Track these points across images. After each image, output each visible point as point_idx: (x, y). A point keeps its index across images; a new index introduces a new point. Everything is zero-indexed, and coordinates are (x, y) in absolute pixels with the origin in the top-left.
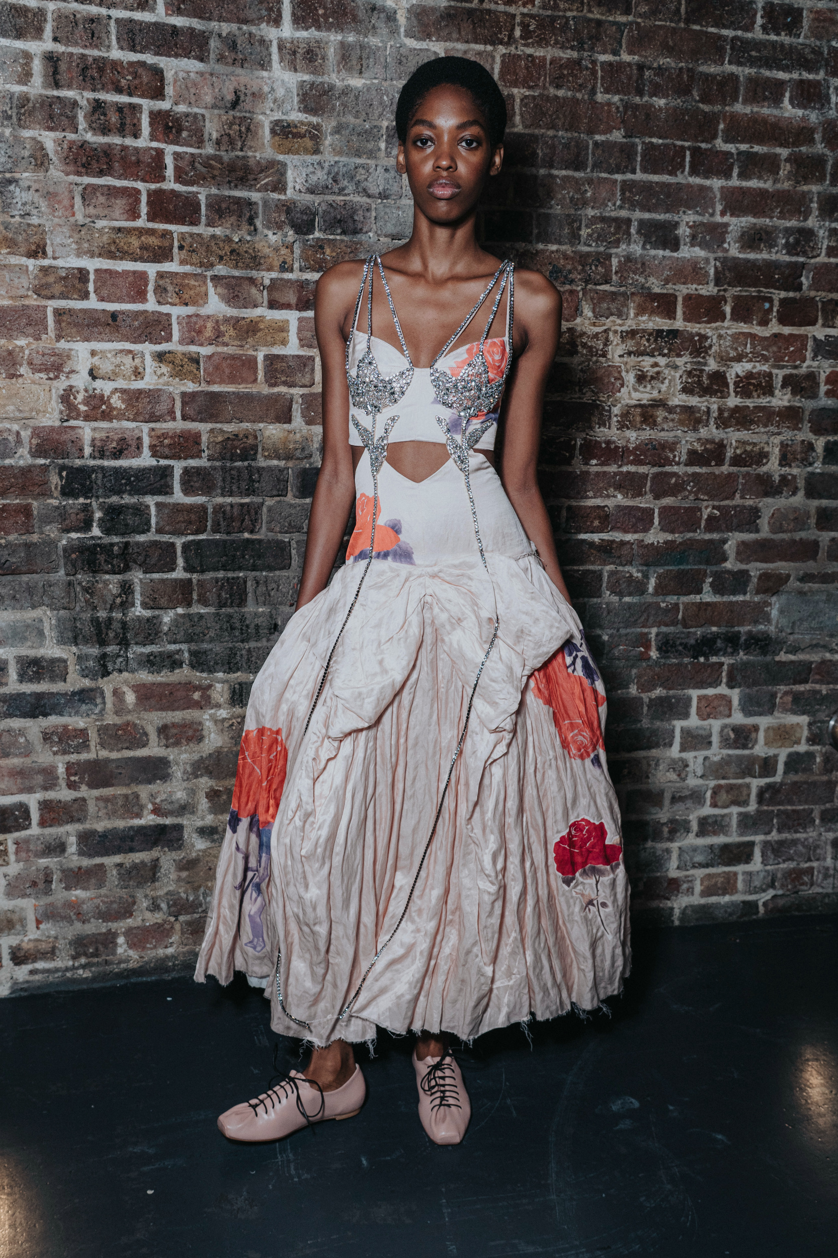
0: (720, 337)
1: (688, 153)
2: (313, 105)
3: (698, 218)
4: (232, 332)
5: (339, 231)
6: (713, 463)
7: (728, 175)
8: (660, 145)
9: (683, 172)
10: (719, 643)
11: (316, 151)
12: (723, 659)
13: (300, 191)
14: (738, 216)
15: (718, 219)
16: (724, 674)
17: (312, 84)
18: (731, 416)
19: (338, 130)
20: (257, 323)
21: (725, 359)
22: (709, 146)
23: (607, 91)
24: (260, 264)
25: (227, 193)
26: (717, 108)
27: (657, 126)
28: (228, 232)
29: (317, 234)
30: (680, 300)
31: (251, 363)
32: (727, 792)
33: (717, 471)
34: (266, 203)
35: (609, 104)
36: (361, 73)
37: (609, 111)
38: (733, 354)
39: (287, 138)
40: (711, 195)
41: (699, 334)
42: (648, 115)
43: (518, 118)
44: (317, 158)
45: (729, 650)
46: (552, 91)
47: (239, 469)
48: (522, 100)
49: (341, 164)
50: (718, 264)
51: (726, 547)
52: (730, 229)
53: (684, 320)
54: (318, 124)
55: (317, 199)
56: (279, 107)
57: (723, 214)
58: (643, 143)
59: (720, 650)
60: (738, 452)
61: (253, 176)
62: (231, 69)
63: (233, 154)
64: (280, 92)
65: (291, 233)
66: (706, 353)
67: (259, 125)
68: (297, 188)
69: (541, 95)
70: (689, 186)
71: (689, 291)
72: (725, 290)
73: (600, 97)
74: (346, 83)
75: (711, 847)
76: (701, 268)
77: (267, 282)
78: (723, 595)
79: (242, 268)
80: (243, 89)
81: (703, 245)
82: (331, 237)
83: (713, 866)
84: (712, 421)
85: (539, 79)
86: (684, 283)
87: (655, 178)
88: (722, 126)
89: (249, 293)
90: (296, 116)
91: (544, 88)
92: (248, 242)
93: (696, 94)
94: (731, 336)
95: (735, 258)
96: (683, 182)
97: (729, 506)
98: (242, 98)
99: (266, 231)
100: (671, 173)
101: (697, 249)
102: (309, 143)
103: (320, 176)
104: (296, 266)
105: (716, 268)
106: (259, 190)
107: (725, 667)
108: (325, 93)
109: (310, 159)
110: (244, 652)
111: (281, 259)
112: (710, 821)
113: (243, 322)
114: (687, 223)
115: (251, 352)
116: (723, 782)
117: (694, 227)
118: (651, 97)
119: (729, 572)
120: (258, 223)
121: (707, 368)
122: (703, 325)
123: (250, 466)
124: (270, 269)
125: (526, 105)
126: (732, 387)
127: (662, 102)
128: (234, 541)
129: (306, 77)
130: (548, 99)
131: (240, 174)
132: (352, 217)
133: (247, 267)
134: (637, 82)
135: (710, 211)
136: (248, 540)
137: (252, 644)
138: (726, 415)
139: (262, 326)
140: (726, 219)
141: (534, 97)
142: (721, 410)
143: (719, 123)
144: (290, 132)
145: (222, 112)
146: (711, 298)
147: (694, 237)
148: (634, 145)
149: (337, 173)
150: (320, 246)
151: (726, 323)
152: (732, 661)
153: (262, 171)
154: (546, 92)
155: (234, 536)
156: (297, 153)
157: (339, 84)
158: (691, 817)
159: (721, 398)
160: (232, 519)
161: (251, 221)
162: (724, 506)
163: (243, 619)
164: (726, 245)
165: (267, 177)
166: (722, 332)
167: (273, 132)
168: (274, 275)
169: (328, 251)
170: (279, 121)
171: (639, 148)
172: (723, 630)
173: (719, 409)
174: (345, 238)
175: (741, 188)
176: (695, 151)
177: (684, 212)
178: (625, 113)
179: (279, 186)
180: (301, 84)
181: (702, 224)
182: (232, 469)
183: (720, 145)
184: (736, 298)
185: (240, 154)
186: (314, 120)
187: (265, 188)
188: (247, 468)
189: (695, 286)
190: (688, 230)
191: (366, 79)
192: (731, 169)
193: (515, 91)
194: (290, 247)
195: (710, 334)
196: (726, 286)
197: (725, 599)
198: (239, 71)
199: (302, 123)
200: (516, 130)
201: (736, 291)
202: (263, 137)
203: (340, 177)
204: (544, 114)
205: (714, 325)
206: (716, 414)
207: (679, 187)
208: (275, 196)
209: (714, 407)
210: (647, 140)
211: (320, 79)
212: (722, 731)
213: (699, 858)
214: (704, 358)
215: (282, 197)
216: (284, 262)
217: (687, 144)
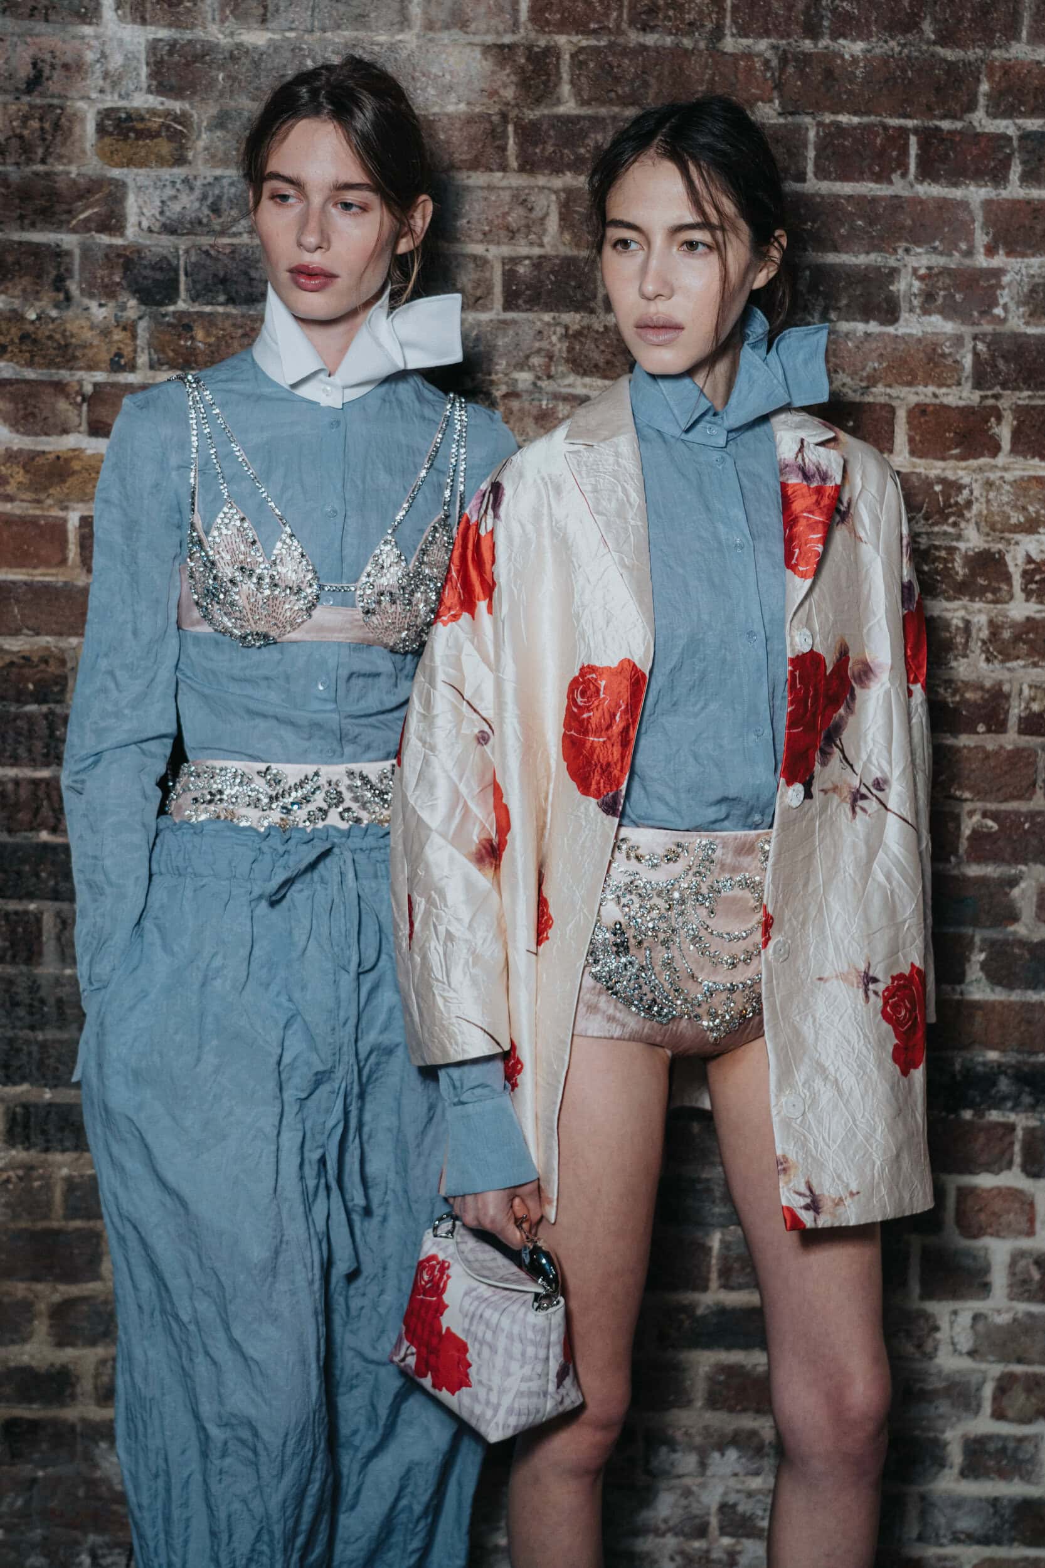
0: (989, 484)
1: (913, 140)
2: (174, 81)
3: (940, 261)
4: (20, 476)
5: (222, 298)
6: (981, 728)
7: (999, 177)
8: (855, 128)
9: (904, 175)
10: (1004, 1085)
11: (180, 160)
12: (1012, 1117)
13: (150, 230)
14: (1023, 255)
15: (982, 261)
16: (1017, 1148)
17: (173, 45)
18: (1017, 638)
19: (221, 122)
20: (68, 461)
21: (997, 527)
22: (959, 125)
23: (743, 32)
24: (74, 358)
25: (16, 236)
26: (974, 53)
27: (850, 93)
28: (17, 303)
29: (181, 305)
30: (901, 415)
31: (58, 530)
32: (1029, 1390)
33: (991, 742)
34: (86, 250)
35: (748, 55)
36: (264, 20)
37: (750, 69)
38: (1016, 518)
39: (127, 137)
40: (963, 215)
41: (943, 481)
42: (829, 73)
43: (566, 89)
44: (180, 172)
45: (1027, 1099)
46: (634, 37)
47: (29, 717)
48: (572, 56)
49: (225, 182)
50: (981, 346)
51: (1016, 892)
52: (1006, 279)
53: (913, 453)
54: (184, 114)
55: (183, 243)
56: (114, 85)
57: (990, 251)
58: (820, 124)
59: (1004, 1099)
60: (1036, 707)
61: (65, 207)
62: (27, 24)
63: (28, 170)
64: (116, 61)
65: (133, 302)
66: (961, 515)
67: (76, 118)
68: (145, 224)
69: (611, 45)
70: (917, 201)
71: (921, 399)
72: (997, 397)
73: (730, 44)
74: (237, 39)
75: (995, 1502)
76: (943, 355)
77: (88, 389)
78: (1010, 987)
79: (41, 366)
80: (48, 57)
81: (950, 311)
82: (208, 309)
83: (999, 1543)
84: (976, 646)
86: (910, 384)
87: (847, 188)
88: (984, 87)
89: (53, 410)
90: (143, 101)
91: (619, 31)
92: (53, 320)
93: (928, 28)
94: (1014, 483)
95: (1016, 336)
96: (906, 193)
97: (1018, 813)
98: (47, 72)
99: (86, 301)
100: (882, 177)
101: (936, 319)
102: (165, 148)
103: (187, 204)
104: (142, 359)
105: (976, 354)
106: (74, 231)
107: (1019, 1133)
108: (199, 57)
109: (166, 173)
110: (35, 1048)
111: (114, 350)
112: (992, 1447)
113: (40, 461)
114: (915, 270)
115: (56, 512)
116: (1018, 1369)
117: (930, 276)
118: (834, 38)
119: (1022, 943)
120: (73, 287)
121: (962, 546)
122: (952, 463)
123: (51, 712)
124: (90, 368)
126: (1017, 581)
127: (858, 47)
128: (17, 848)
129: (163, 33)
130: (625, 51)
131: (41, 202)
132: (246, 273)
133: (51, 364)
134: (806, 12)
135: (963, 246)
136: (45, 846)
137: (49, 1034)
138: (1006, 634)
139: (76, 465)
140: (999, 260)
141: (596, 50)
142: (995, 627)
143: (978, 81)
144: (133, 129)
145: (9, 98)
146: (966, 412)
147: (929, 297)
148: (800, 130)
149: (220, 197)
150: (184, 325)
151: (1001, 459)
152: (1033, 1123)
153: (80, 197)
154: (621, 40)
155: (19, 838)
156: (143, 164)
157: (223, 40)
158: (949, 1435)
159: (995, 602)
160: (17, 806)
161: (59, 284)
162: (1008, 814)
163: (34, 987)
165: (87, 207)
166: (993, 476)
167: (101, 130)
168: (100, 377)
169: (200, 334)
170: (112, 110)
171: (812, 134)
172: (1012, 1058)
173: (991, 623)
174: (232, 310)
175: (1029, 202)
176: (928, 137)
177: (907, 251)
178: (782, 70)
179: (112, 222)
180: (153, 46)
181: (945, 271)
182: (17, 717)
183: (982, 121)
184: (1020, 412)
185: (40, 168)
186: (177, 106)
187: (85, 227)
188: (46, 716)
189: (931, 389)
190: (917, 284)
191: (273, 31)
192: (1005, 165)
193: (562, 40)
194: (130, 328)
195: (966, 480)
196: (997, 389)
197: (1016, 996)
198: (40, 27)
199: (153, 112)
200: (561, 110)
201: (1023, 397)
202: (82, 138)
203: (224, 205)
204: (617, 80)
205: (974, 463)
206: (985, 634)
207: (897, 204)
208: (105, 239)
209: (983, 619)
210: (828, 118)
211: (188, 35)
212: (1013, 1263)
213: (966, 1523)
214: (955, 524)
215: (118, 241)
216: (119, 355)
217: (910, 123)
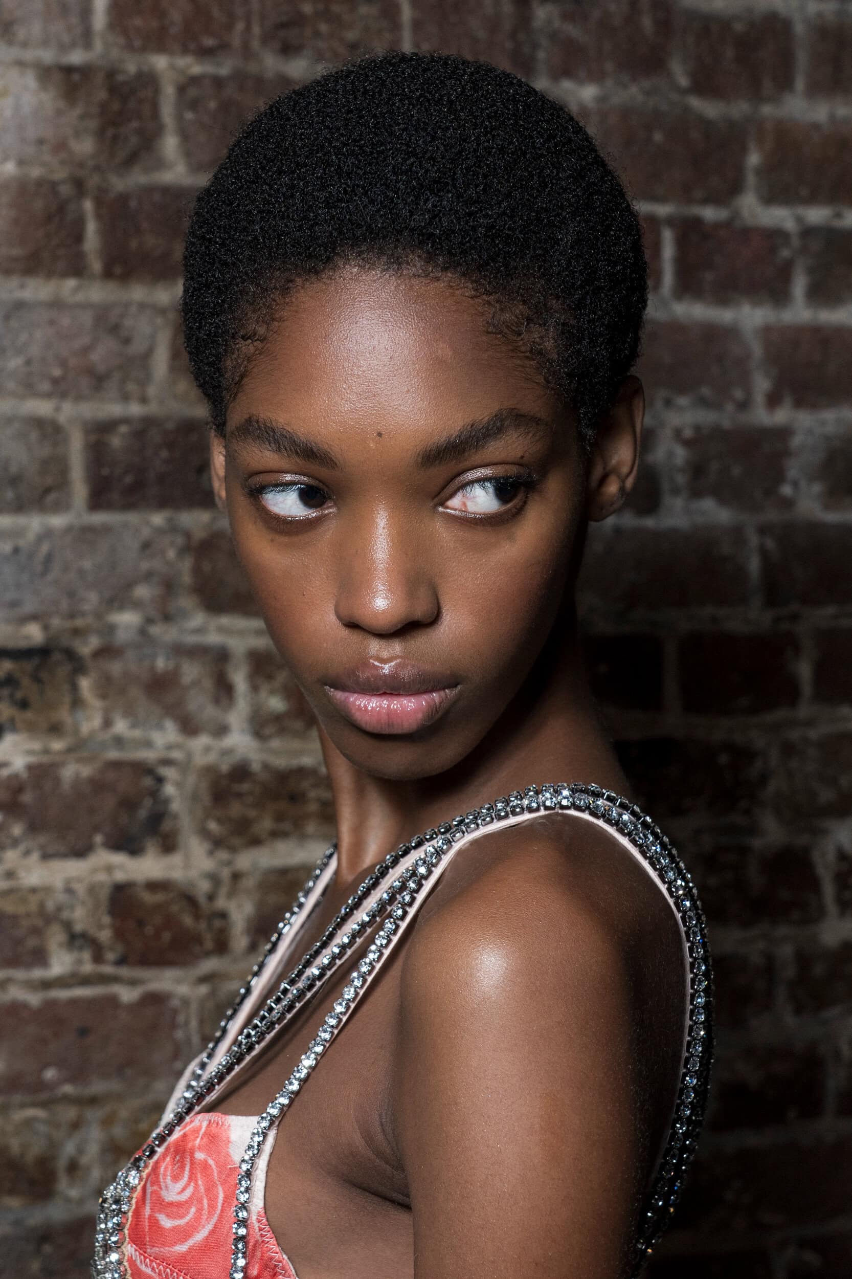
85: (229, 27)
125: (194, 105)
164: (786, 490)
